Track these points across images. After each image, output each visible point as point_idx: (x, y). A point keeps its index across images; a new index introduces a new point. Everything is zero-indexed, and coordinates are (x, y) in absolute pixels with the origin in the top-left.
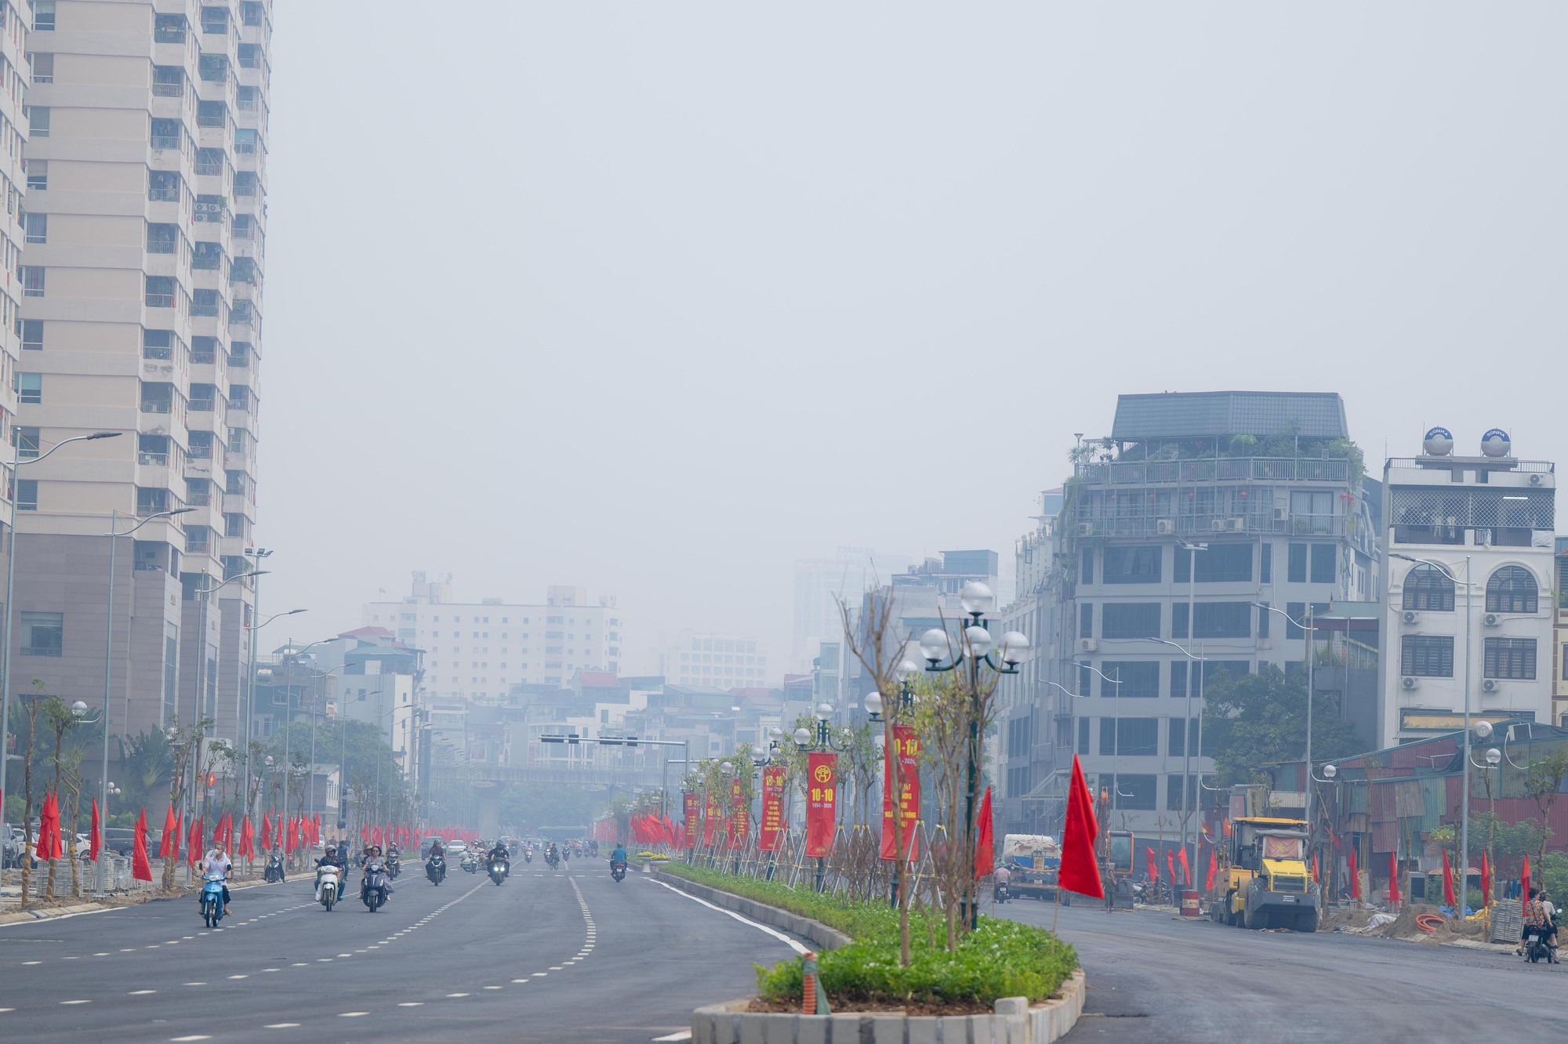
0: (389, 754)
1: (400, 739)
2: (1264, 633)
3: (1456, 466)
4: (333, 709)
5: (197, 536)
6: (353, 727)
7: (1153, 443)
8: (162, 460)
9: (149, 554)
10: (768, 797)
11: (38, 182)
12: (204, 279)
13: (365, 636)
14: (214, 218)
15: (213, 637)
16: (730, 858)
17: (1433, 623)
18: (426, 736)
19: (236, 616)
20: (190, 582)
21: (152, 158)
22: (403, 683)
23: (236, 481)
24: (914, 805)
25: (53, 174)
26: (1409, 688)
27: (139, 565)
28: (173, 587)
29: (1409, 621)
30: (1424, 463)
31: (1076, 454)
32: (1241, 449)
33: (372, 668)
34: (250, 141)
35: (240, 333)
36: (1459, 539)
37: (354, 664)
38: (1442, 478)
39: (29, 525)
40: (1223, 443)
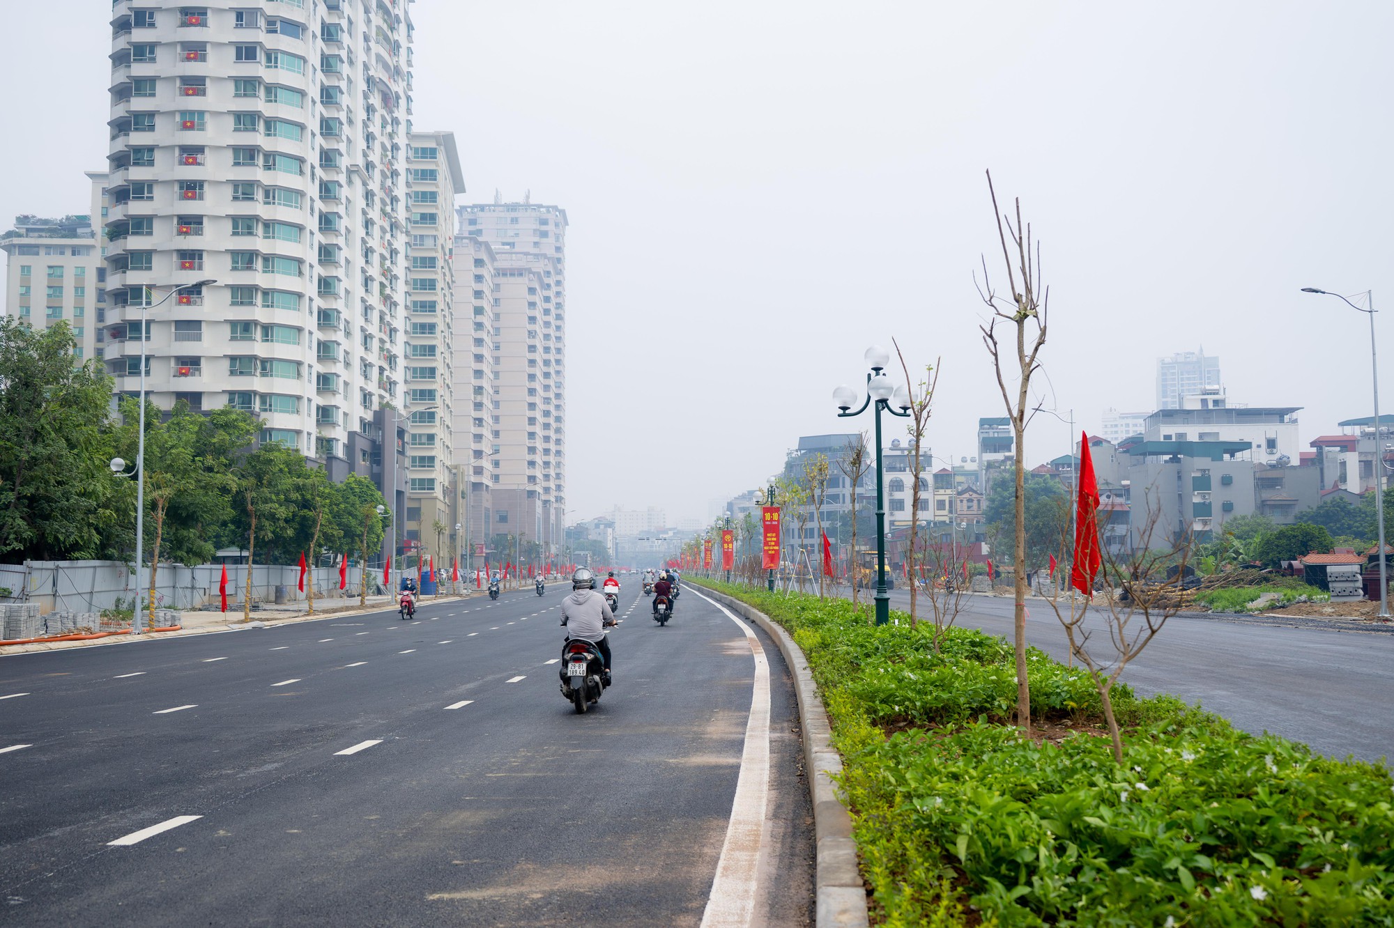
0: (605, 548)
1: (609, 544)
2: (844, 502)
3: (903, 450)
4: (590, 537)
5: (547, 490)
6: (595, 541)
7: (810, 450)
8: (534, 468)
9: (531, 494)
10: (706, 550)
11: (497, 392)
12: (546, 420)
13: (600, 519)
14: (549, 403)
15: (553, 517)
16: (694, 572)
17: (898, 495)
18: (617, 544)
19: (560, 512)
20: (546, 502)
21: (528, 385)
22: (610, 530)
23: (558, 476)
24: (777, 543)
25: (501, 390)
26: (892, 514)
27: (529, 497)
28: (539, 504)
29: (891, 495)
30: (891, 449)
31: (788, 454)
32: (835, 450)
33: (602, 527)
34: (559, 385)
35: (558, 436)
36: (905, 470)
37: (597, 526)
38: (899, 453)
39: (497, 487)
40: (830, 449)
